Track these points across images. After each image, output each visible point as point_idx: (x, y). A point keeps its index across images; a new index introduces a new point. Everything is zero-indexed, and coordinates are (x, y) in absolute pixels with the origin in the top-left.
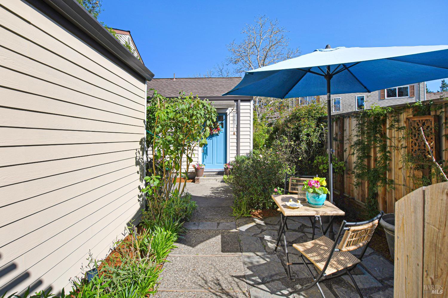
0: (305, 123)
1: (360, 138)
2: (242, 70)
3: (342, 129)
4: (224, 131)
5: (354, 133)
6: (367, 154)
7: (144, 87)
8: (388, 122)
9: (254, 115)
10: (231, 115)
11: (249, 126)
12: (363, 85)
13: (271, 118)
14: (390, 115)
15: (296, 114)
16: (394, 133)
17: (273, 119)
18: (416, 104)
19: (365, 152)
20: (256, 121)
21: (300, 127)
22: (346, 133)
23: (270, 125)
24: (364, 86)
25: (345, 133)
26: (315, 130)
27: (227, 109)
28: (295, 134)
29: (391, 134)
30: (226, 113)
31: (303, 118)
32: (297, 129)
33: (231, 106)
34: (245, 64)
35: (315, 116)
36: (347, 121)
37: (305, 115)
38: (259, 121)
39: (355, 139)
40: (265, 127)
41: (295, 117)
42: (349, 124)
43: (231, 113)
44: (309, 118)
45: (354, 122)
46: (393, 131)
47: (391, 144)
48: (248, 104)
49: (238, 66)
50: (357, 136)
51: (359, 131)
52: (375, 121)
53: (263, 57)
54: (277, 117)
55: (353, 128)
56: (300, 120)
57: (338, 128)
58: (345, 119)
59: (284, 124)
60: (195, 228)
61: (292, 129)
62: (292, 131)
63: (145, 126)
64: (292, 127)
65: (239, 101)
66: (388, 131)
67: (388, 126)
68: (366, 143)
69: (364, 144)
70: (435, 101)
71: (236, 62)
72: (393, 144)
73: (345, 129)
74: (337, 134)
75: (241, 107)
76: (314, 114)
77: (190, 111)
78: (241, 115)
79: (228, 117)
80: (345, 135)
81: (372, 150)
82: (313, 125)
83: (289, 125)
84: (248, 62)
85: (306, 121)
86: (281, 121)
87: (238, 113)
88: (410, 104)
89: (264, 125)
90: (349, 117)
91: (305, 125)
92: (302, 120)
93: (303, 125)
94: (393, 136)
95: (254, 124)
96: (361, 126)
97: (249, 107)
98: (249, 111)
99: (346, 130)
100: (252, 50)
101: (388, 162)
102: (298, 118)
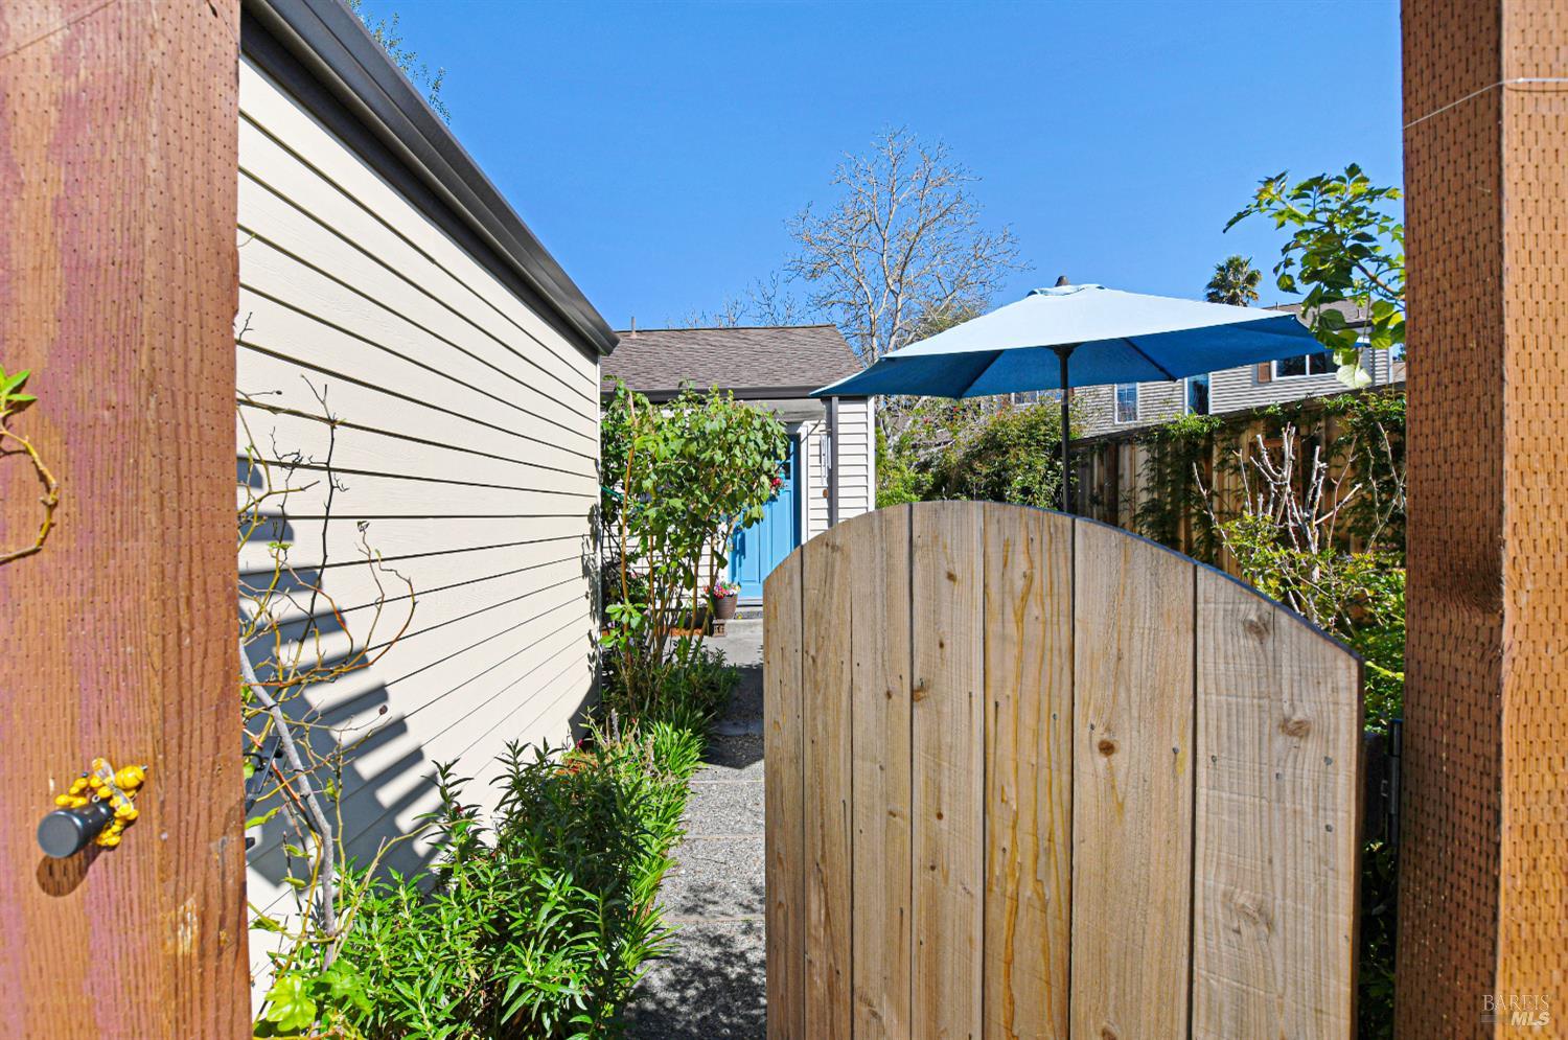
0: (1018, 459)
1: (1156, 496)
2: (833, 299)
3: (1114, 473)
4: (792, 489)
5: (1142, 482)
6: (1169, 536)
7: (593, 371)
8: (1215, 452)
9: (878, 441)
10: (814, 440)
11: (862, 471)
12: (1153, 363)
13: (927, 447)
14: (1221, 437)
15: (995, 436)
16: (1230, 481)
17: (931, 450)
18: (1270, 410)
19: (1167, 529)
20: (882, 455)
21: (1005, 470)
22: (1125, 484)
23: (924, 467)
24: (1157, 365)
25: (1121, 483)
26: (1045, 477)
27: (799, 424)
28: (993, 490)
29: (1221, 481)
30: (799, 436)
31: (1015, 446)
32: (999, 476)
33: (810, 415)
34: (843, 279)
35: (1045, 441)
36: (1125, 453)
37: (1019, 437)
38: (890, 454)
39: (1144, 498)
40: (910, 474)
41: (993, 445)
42: (1131, 459)
43: (812, 436)
44: (1030, 446)
45: (1142, 454)
46: (1226, 473)
47: (1221, 506)
48: (860, 407)
49: (821, 286)
50: (1147, 489)
51: (1153, 479)
52: (1188, 451)
53: (900, 258)
54: (945, 443)
55: (1139, 471)
56: (1007, 452)
57: (1103, 470)
58: (1121, 448)
59: (963, 464)
60: (741, 732)
61: (986, 476)
62: (984, 481)
63: (597, 475)
64: (985, 471)
65: (835, 400)
66: (1215, 474)
67: (1215, 462)
68: (1168, 507)
69: (1164, 510)
70: (1306, 404)
71: (814, 274)
72: (1226, 508)
73: (1120, 472)
74: (1101, 487)
75: (841, 418)
76: (1045, 435)
77: (729, 436)
78: (841, 439)
79: (803, 446)
80: (1120, 488)
81: (1182, 525)
82: (1041, 466)
83: (977, 465)
84: (854, 273)
85: (1023, 455)
86: (955, 457)
87: (832, 433)
88: (1260, 409)
89: (904, 467)
90: (1130, 442)
91: (1018, 466)
92: (1012, 452)
93: (1014, 466)
94: (1226, 487)
95: (877, 463)
96: (1157, 463)
97: (862, 418)
98: (862, 428)
99: (1122, 476)
100: (864, 236)
101: (1214, 552)
102: (1001, 446)
